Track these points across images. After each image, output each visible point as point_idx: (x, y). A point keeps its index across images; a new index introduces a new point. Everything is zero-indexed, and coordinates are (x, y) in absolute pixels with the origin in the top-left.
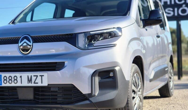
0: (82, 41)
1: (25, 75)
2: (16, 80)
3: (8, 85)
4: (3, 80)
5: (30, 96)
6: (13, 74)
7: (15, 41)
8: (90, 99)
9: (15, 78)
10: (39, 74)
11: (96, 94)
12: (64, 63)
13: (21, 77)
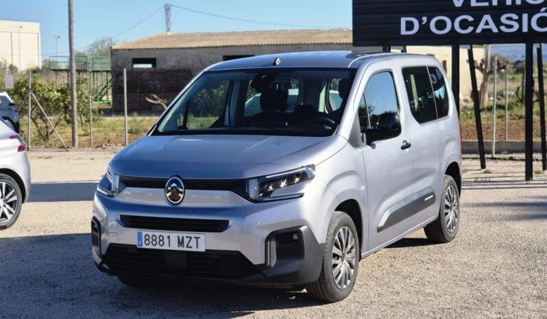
0: (253, 190)
1: (174, 236)
2: (162, 241)
3: (151, 247)
4: (144, 239)
6: (158, 233)
7: (159, 184)
8: (264, 272)
9: (161, 238)
10: (193, 235)
11: (272, 265)
12: (227, 222)
13: (169, 237)
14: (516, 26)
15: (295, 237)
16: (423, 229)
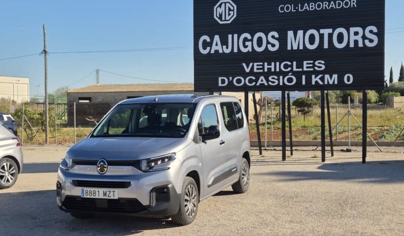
0: (144, 166)
1: (101, 190)
2: (95, 193)
3: (89, 197)
4: (85, 193)
5: (106, 206)
6: (92, 189)
7: (94, 163)
8: (149, 209)
10: (112, 190)
11: (153, 206)
12: (130, 183)
13: (98, 191)
14: (277, 82)
15: (165, 190)
16: (231, 186)
